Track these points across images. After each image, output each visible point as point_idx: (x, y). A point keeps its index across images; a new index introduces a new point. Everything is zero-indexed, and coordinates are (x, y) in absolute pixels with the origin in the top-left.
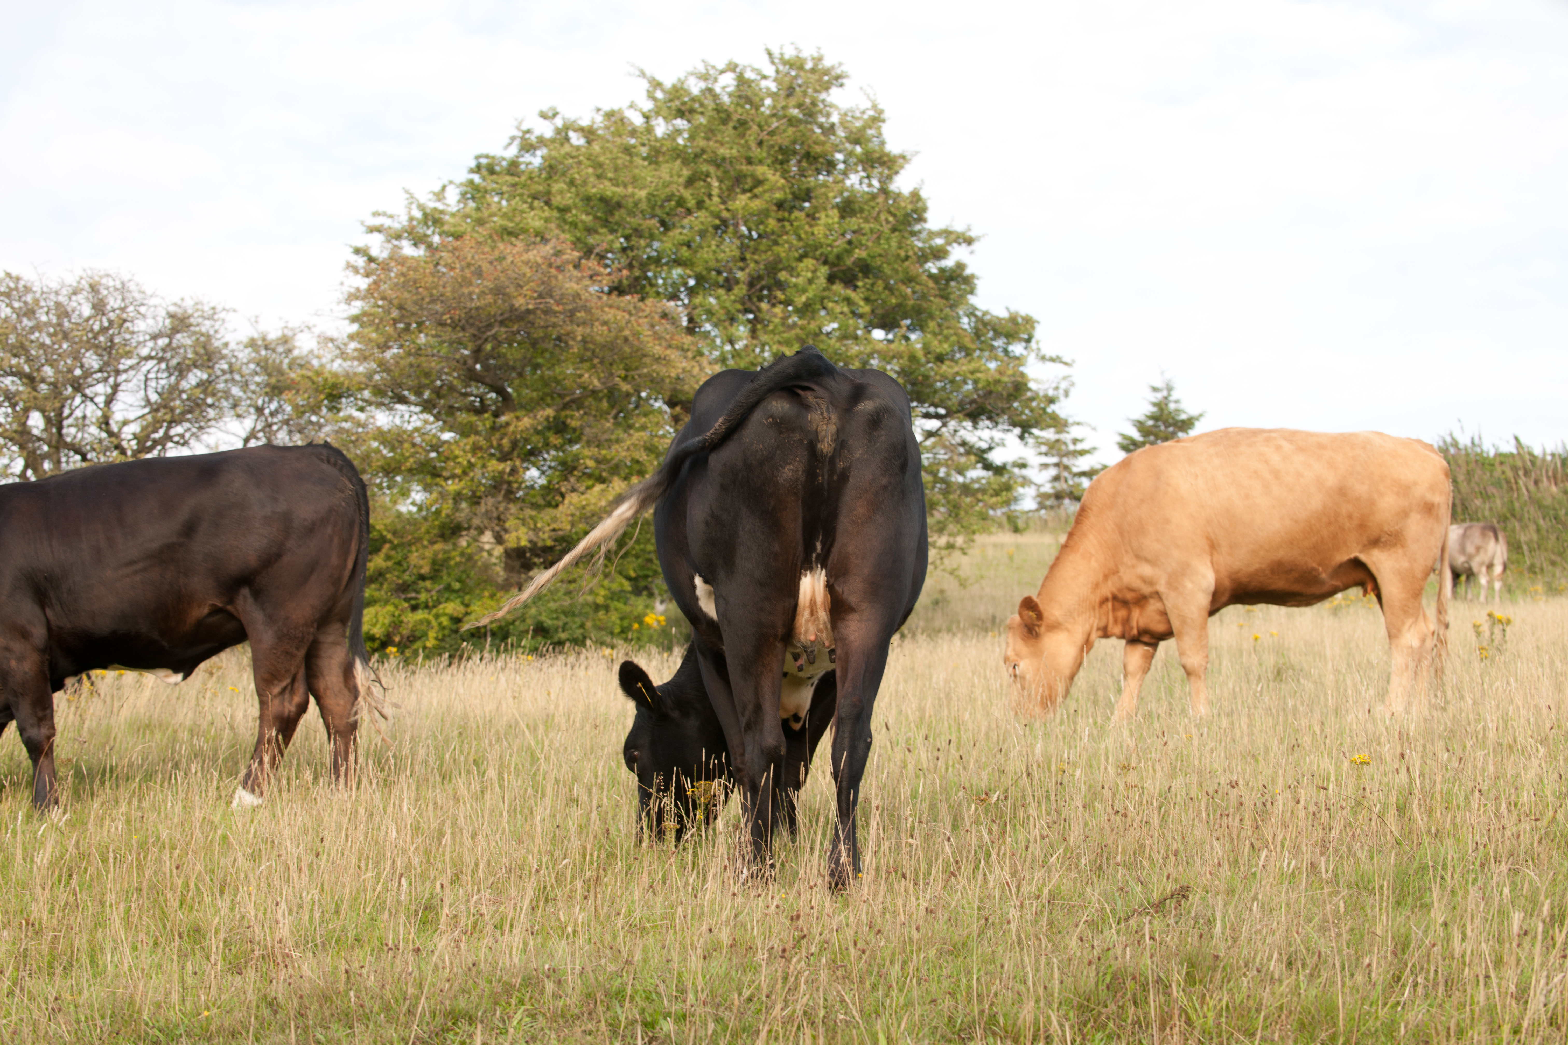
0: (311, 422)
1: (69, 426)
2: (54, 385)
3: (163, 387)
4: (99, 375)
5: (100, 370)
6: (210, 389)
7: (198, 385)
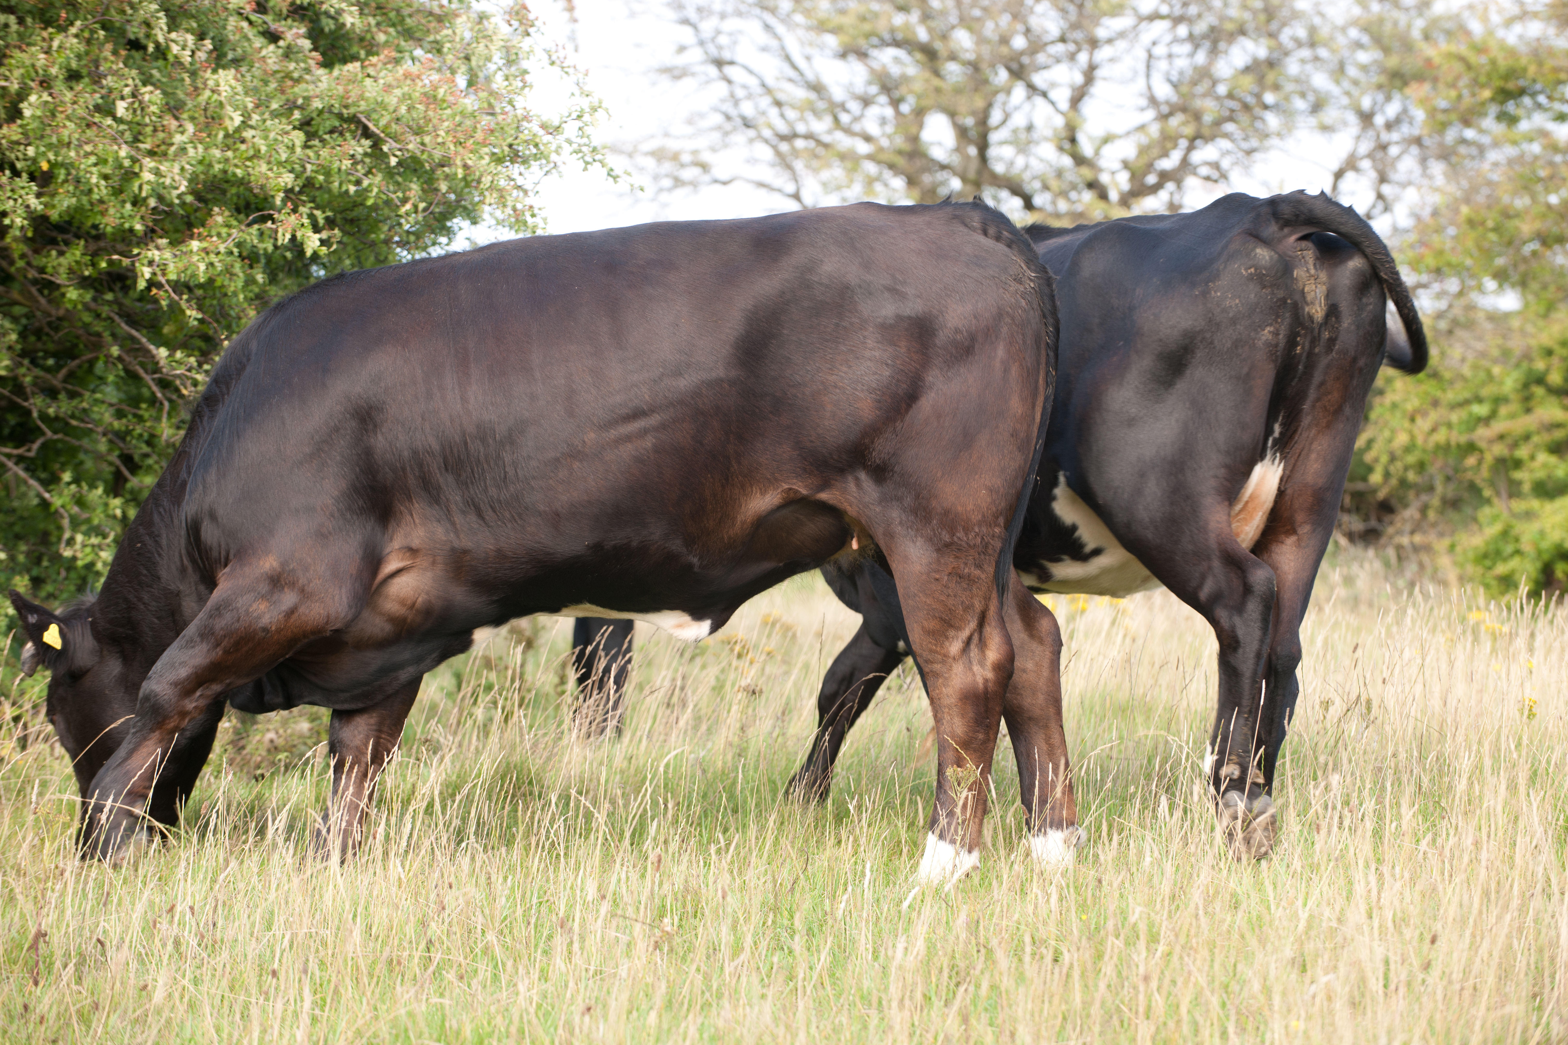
0: (1464, 141)
1: (1002, 143)
2: (975, 66)
3: (1181, 73)
4: (1060, 48)
5: (1063, 39)
6: (1271, 77)
7: (1247, 70)
